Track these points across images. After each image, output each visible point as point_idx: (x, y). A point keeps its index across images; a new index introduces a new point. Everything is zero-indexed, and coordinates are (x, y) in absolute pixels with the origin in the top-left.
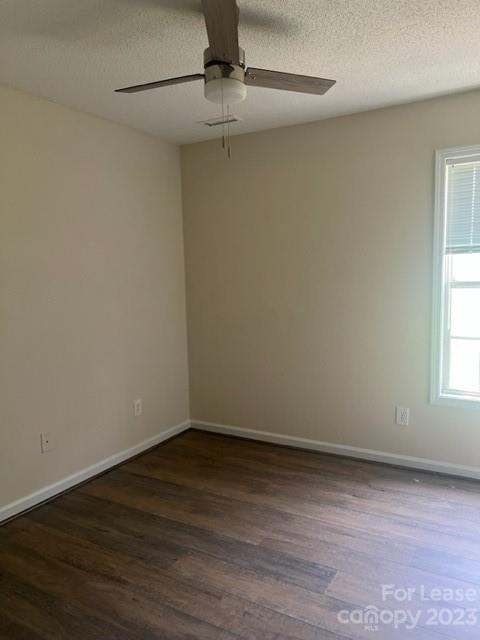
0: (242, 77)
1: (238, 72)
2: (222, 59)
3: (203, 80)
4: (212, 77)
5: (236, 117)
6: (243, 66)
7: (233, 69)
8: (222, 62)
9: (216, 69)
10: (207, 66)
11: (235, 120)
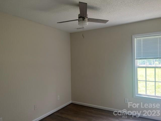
0: (87, 20)
1: (86, 19)
2: (83, 16)
3: (78, 21)
4: (80, 20)
5: (84, 27)
6: (87, 18)
7: (85, 18)
8: (82, 17)
9: (81, 19)
10: (79, 18)
11: (84, 28)
